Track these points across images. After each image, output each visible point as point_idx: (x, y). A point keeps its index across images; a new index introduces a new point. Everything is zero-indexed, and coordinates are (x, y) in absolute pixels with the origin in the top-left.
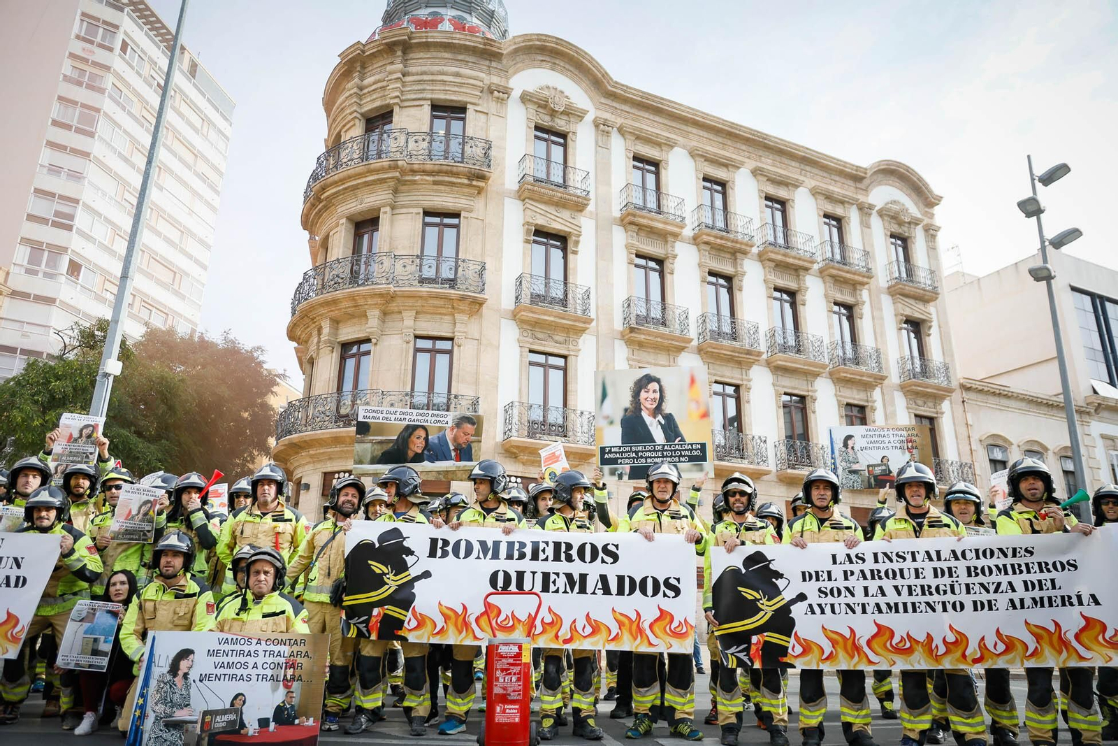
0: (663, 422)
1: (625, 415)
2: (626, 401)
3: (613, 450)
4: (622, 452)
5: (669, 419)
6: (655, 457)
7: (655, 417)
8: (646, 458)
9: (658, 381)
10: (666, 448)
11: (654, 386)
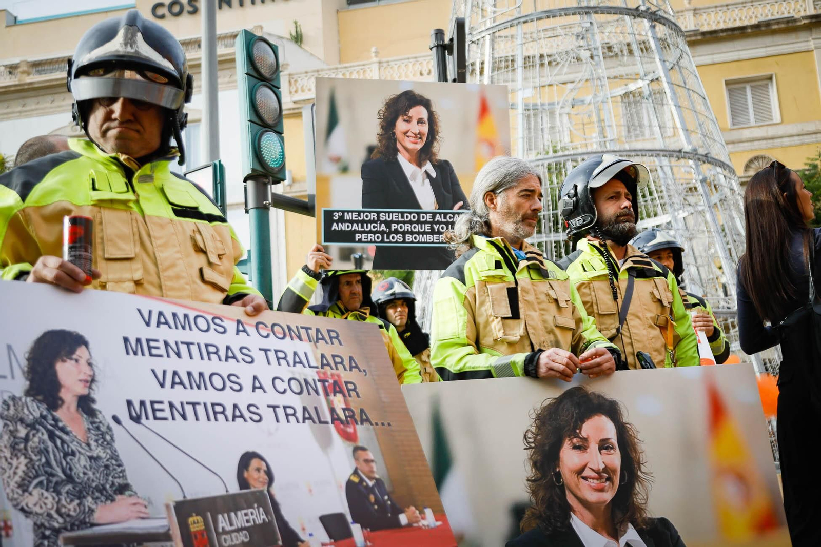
0: (434, 175)
1: (368, 158)
2: (371, 134)
3: (347, 217)
4: (363, 222)
5: (444, 168)
6: (418, 233)
7: (420, 165)
8: (404, 233)
9: (426, 104)
10: (438, 218)
11: (419, 112)
